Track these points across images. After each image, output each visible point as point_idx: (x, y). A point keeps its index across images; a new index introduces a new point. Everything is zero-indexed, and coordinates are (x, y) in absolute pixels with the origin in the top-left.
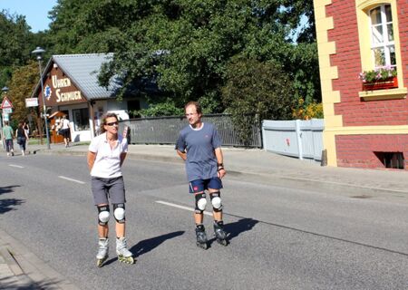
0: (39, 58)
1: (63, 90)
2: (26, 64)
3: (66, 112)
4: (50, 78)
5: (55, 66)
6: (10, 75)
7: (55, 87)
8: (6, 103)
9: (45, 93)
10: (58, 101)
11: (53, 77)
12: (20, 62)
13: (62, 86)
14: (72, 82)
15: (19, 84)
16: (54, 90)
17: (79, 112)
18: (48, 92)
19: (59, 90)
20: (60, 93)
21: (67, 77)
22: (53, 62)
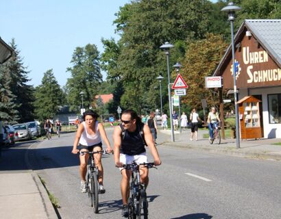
0: (231, 18)
1: (258, 67)
2: (202, 38)
3: (259, 97)
4: (240, 50)
5: (248, 34)
6: (183, 50)
7: (246, 62)
8: (180, 82)
9: (232, 70)
10: (249, 81)
11: (244, 49)
12: (196, 35)
13: (256, 61)
14: (270, 56)
15: (193, 61)
16: (244, 67)
17: (276, 97)
18: (236, 70)
19: (251, 67)
20: (252, 71)
21: (264, 49)
22: (245, 29)
